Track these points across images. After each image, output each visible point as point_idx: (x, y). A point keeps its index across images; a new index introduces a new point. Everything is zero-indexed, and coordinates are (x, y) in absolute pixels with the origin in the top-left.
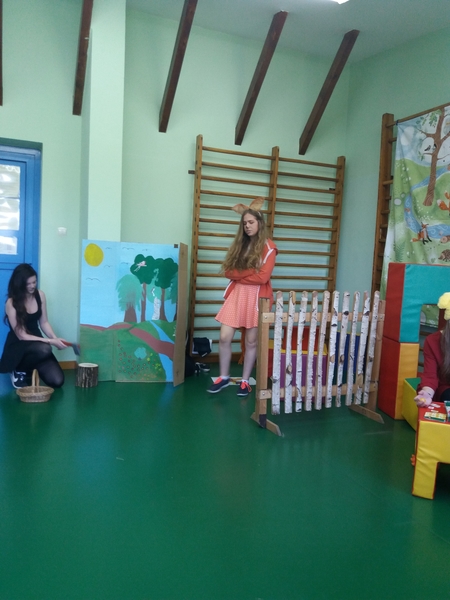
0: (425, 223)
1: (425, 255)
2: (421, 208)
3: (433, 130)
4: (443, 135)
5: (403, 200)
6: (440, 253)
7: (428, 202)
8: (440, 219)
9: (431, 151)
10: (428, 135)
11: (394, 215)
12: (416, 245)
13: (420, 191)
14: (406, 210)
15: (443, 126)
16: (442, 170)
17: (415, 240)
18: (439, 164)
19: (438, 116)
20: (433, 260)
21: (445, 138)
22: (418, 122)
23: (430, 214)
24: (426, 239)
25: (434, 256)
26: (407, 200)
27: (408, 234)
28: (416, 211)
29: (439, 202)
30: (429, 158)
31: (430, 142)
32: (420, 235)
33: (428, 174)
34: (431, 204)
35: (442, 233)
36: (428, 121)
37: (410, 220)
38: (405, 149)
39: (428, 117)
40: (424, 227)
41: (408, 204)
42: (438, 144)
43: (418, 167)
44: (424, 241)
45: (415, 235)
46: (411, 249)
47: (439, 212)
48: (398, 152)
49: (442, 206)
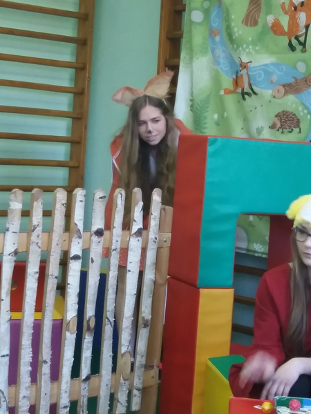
0: (245, 60)
1: (246, 120)
2: (239, 30)
5: (207, 12)
6: (272, 118)
7: (251, 20)
8: (272, 53)
11: (190, 42)
12: (231, 101)
14: (212, 33)
17: (227, 92)
20: (259, 131)
23: (254, 43)
24: (247, 89)
25: (261, 122)
26: (214, 14)
27: (216, 80)
28: (230, 35)
32: (237, 82)
34: (255, 23)
35: (275, 78)
37: (220, 53)
40: (244, 66)
41: (216, 23)
44: (244, 94)
45: (227, 82)
46: (222, 109)
49: (276, 28)
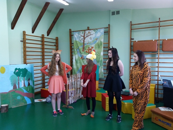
0: (83, 55)
1: (83, 62)
2: (82, 52)
3: (83, 35)
4: (85, 37)
5: (77, 50)
9: (83, 40)
10: (82, 36)
11: (75, 53)
13: (81, 48)
15: (85, 35)
16: (86, 44)
18: (85, 43)
19: (84, 32)
20: (85, 63)
21: (86, 37)
22: (79, 33)
23: (84, 53)
26: (78, 50)
27: (79, 57)
28: (80, 52)
29: (86, 51)
30: (82, 41)
31: (83, 38)
32: (82, 58)
33: (83, 45)
34: (84, 51)
36: (81, 33)
37: (79, 54)
38: (76, 38)
39: (81, 32)
41: (78, 51)
42: (84, 38)
43: (80, 43)
44: (83, 59)
45: (80, 58)
46: (80, 61)
47: (86, 53)
48: (74, 38)
49: (87, 52)
